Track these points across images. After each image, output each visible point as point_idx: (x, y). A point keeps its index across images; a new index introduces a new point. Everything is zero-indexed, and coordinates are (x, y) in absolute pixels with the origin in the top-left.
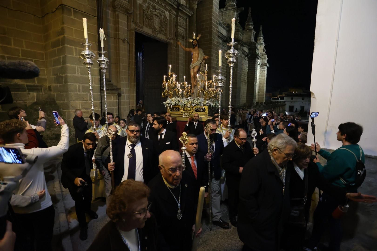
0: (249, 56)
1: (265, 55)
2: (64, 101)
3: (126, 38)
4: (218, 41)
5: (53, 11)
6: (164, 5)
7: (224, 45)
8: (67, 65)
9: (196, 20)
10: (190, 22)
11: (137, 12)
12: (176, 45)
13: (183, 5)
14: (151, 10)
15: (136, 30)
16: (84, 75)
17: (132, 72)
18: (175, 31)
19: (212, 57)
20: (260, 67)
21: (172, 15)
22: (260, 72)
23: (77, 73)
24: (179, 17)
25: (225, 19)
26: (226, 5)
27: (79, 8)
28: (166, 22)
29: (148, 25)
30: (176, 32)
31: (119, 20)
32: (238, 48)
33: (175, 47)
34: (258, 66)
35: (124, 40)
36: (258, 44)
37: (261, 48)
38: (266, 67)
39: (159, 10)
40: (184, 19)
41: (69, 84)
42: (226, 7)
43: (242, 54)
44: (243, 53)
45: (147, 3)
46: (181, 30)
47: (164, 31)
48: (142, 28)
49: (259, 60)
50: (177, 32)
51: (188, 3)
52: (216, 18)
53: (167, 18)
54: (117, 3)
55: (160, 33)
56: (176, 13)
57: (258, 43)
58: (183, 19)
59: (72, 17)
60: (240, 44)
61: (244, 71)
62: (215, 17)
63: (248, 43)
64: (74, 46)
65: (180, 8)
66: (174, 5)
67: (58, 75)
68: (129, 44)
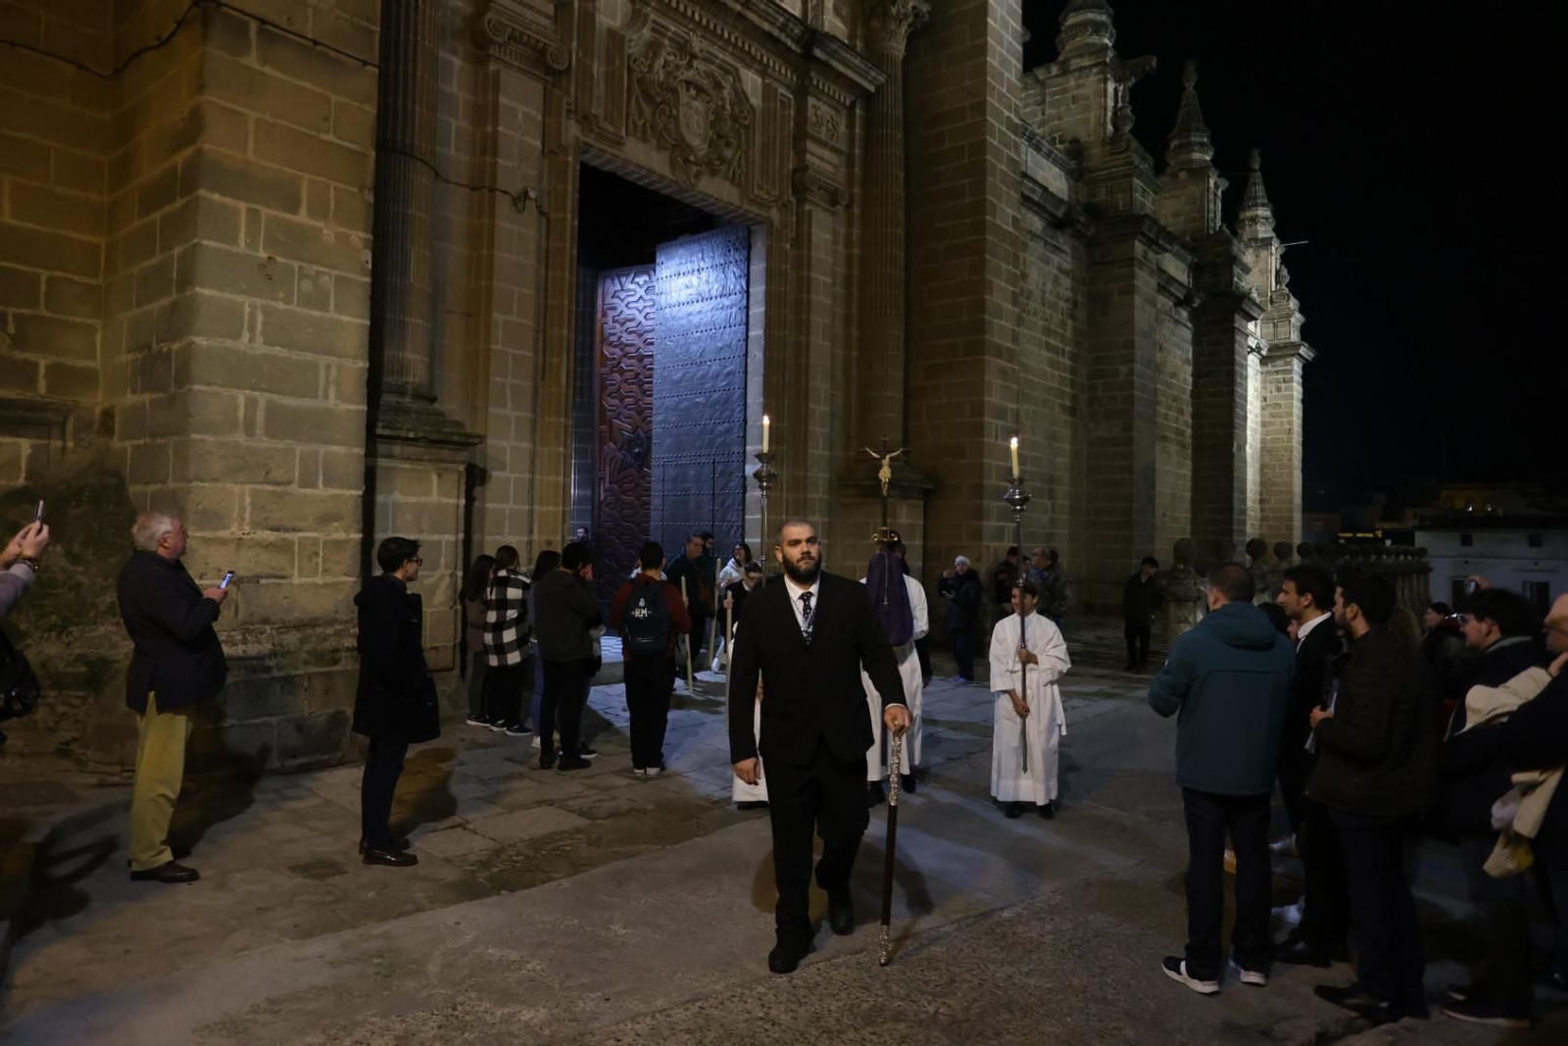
0: (1197, 303)
1: (1288, 300)
2: (164, 481)
3: (533, 189)
4: (1019, 217)
5: (165, 35)
6: (736, 38)
7: (1055, 246)
8: (197, 289)
9: (900, 113)
10: (869, 124)
11: (597, 68)
12: (793, 235)
13: (834, 37)
14: (666, 60)
15: (586, 152)
16: (282, 346)
17: (555, 360)
18: (791, 167)
19: (987, 297)
20: (1264, 361)
21: (775, 84)
22: (1264, 388)
23: (246, 336)
24: (814, 96)
25: (1059, 119)
26: (1064, 47)
27: (289, 19)
28: (742, 121)
29: (649, 131)
30: (795, 170)
31: (503, 100)
32: (1133, 259)
33: (788, 246)
34: (1253, 360)
35: (519, 198)
36: (1242, 246)
37: (1261, 265)
38: (1297, 366)
39: (712, 63)
40: (839, 108)
41: (196, 387)
42: (1061, 58)
43: (1159, 291)
44: (1162, 289)
45: (649, 25)
46: (822, 160)
47: (735, 163)
48: (618, 143)
49: (1251, 326)
50: (802, 168)
51: (859, 33)
52: (1004, 100)
53: (748, 100)
54: (493, 22)
55: (714, 173)
56: (795, 79)
57: (1245, 238)
58: (830, 106)
59: (251, 60)
60: (1142, 234)
61: (1174, 381)
62: (1001, 96)
63: (1188, 239)
64: (246, 200)
65: (818, 53)
66: (787, 36)
67: (154, 346)
68: (548, 222)
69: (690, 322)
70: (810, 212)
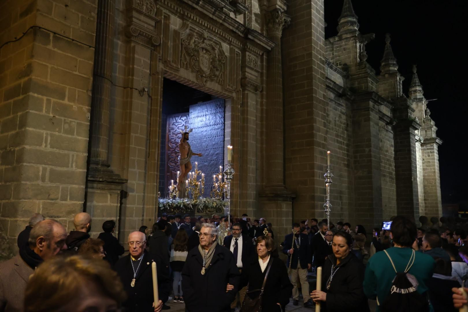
0: (394, 123)
1: (430, 121)
2: (9, 199)
3: (146, 88)
4: (325, 94)
5: (18, 38)
6: (220, 32)
7: (339, 104)
8: (27, 128)
9: (280, 57)
10: (269, 61)
11: (170, 44)
12: (241, 102)
13: (255, 31)
14: (195, 41)
15: (166, 74)
16: (57, 149)
17: (153, 150)
18: (240, 77)
19: (314, 124)
20: (422, 145)
21: (234, 48)
22: (423, 155)
23: (44, 145)
24: (248, 52)
25: (339, 56)
26: (340, 31)
27: (64, 32)
28: (222, 61)
29: (188, 65)
30: (242, 79)
31: (136, 56)
32: (369, 108)
33: (240, 106)
34: (418, 145)
35: (141, 91)
36: (411, 101)
37: (419, 108)
38: (435, 147)
39: (211, 41)
40: (258, 55)
41: (25, 164)
42: (339, 34)
43: (379, 119)
44: (381, 119)
45: (189, 28)
46: (252, 75)
47: (220, 77)
48: (177, 70)
49: (416, 132)
50: (244, 78)
51: (264, 28)
52: (319, 52)
53: (224, 54)
54: (133, 29)
55: (212, 80)
56: (241, 46)
57: (412, 98)
58: (255, 55)
59: (50, 47)
60: (373, 99)
61: (387, 153)
62: (317, 51)
63: (390, 99)
64: (46, 96)
65: (250, 37)
66: (239, 31)
67: (8, 148)
68: (152, 99)
69: (202, 134)
70: (247, 94)
